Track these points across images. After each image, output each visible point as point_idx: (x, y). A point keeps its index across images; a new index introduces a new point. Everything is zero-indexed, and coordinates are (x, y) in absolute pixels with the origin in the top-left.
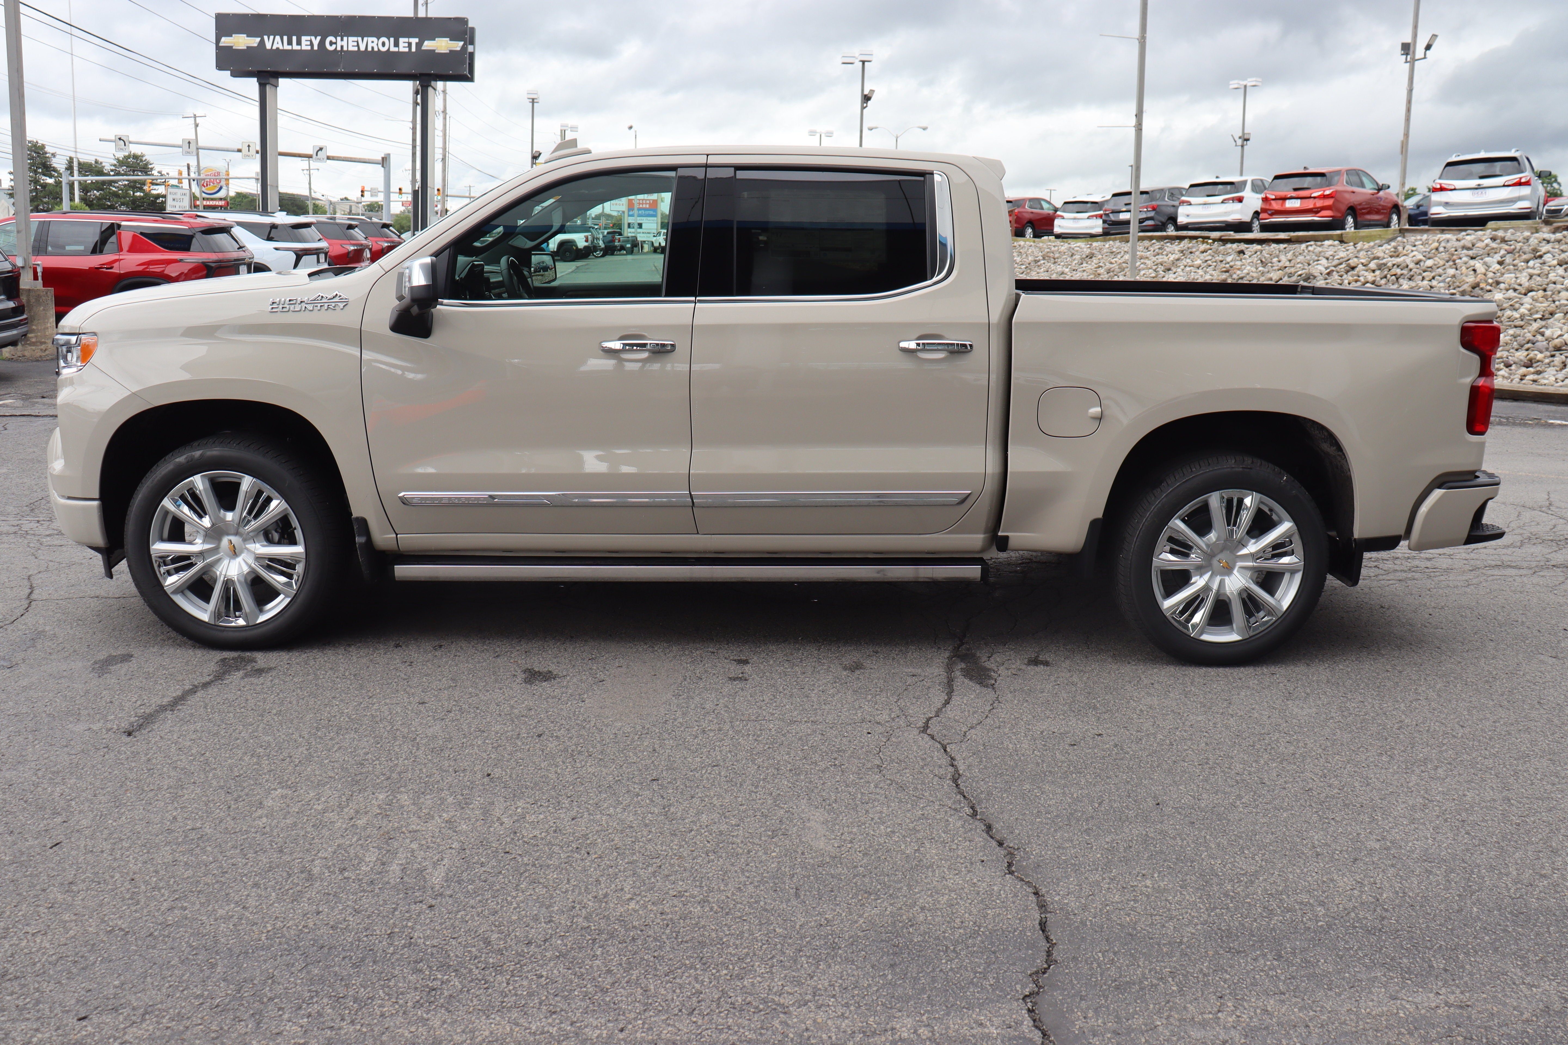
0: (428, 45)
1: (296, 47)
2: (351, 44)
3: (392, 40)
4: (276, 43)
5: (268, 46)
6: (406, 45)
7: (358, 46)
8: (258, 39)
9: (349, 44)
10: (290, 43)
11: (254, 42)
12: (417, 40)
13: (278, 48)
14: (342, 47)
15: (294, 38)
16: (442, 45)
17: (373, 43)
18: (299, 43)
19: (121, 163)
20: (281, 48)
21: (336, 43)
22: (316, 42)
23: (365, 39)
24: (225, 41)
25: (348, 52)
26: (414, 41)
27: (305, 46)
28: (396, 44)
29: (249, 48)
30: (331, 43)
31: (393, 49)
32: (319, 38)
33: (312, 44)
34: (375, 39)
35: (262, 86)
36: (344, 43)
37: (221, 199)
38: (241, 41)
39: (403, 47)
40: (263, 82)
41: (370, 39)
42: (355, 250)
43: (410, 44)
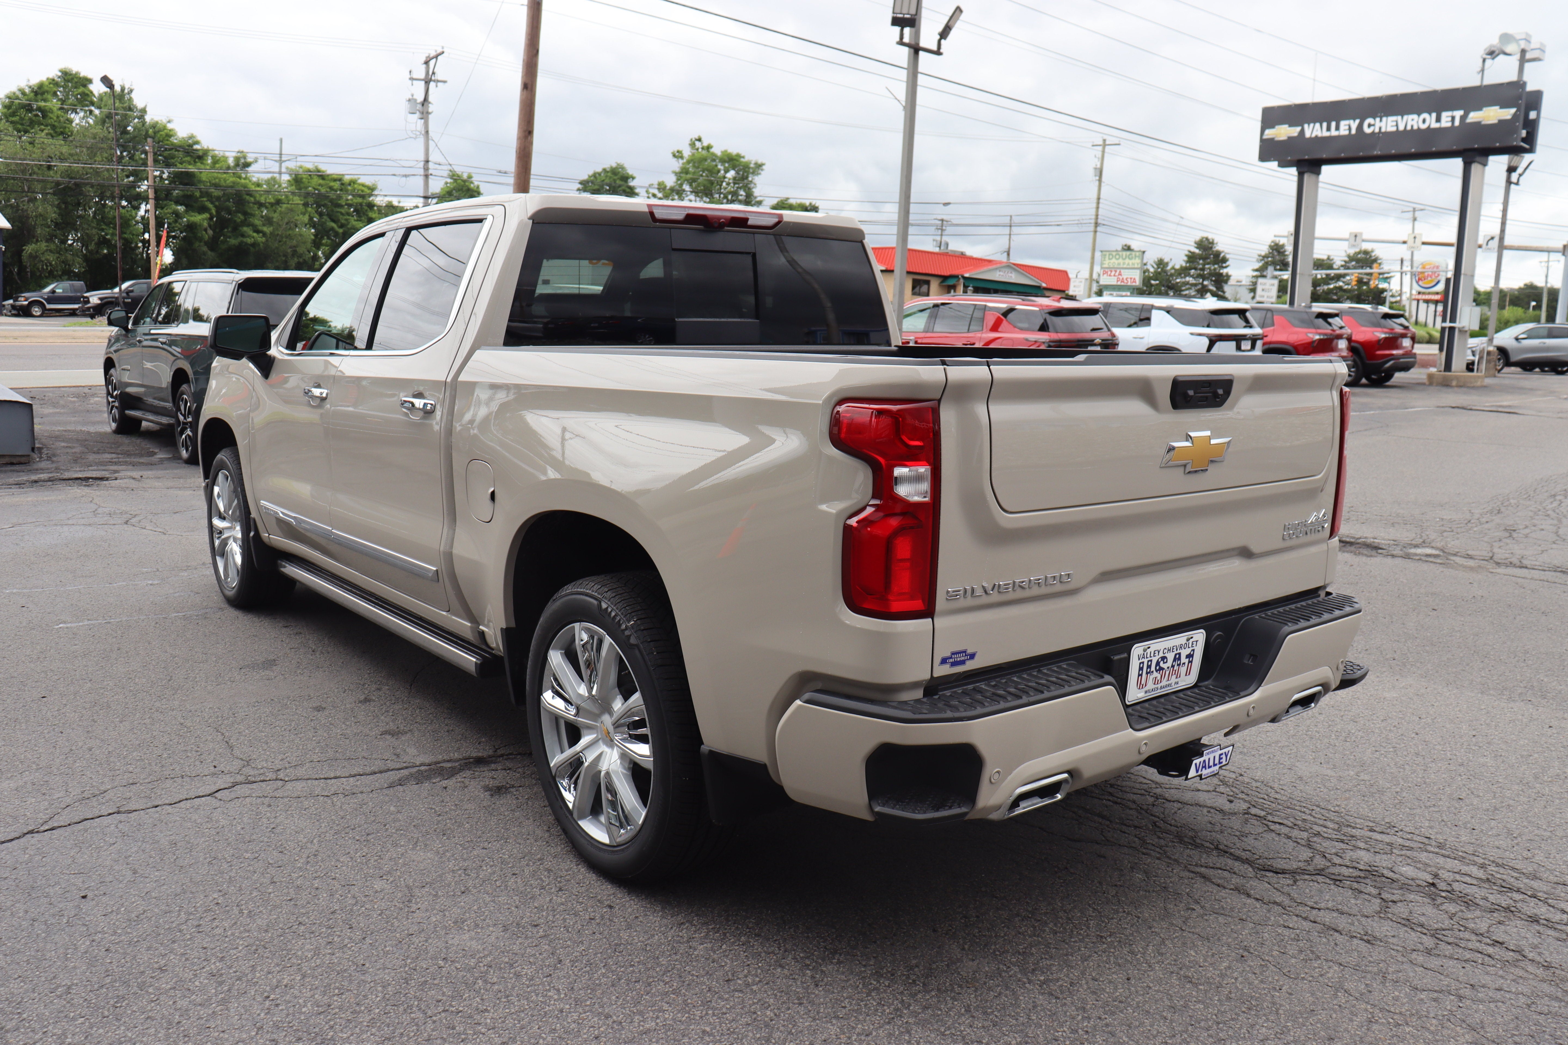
0: (1474, 116)
1: (1334, 133)
2: (1390, 124)
3: (1434, 115)
4: (1314, 130)
5: (1308, 134)
6: (1450, 119)
7: (1397, 125)
8: (1299, 129)
9: (1388, 124)
10: (1329, 129)
11: (1294, 131)
12: (1461, 112)
13: (1316, 136)
14: (1380, 128)
15: (1333, 124)
16: (1491, 115)
17: (1413, 121)
18: (1337, 128)
19: (1351, 258)
20: (1320, 135)
21: (1374, 125)
22: (1354, 124)
23: (1405, 117)
24: (1269, 133)
25: (1387, 134)
26: (1458, 114)
27: (1343, 131)
28: (1438, 120)
29: (1290, 139)
30: (1370, 125)
31: (1434, 125)
32: (1358, 121)
33: (1350, 129)
34: (1415, 116)
35: (1301, 175)
36: (1383, 124)
37: (1437, 293)
38: (1283, 132)
39: (1445, 122)
40: (1302, 170)
41: (1411, 117)
42: (1320, 340)
43: (1453, 118)
